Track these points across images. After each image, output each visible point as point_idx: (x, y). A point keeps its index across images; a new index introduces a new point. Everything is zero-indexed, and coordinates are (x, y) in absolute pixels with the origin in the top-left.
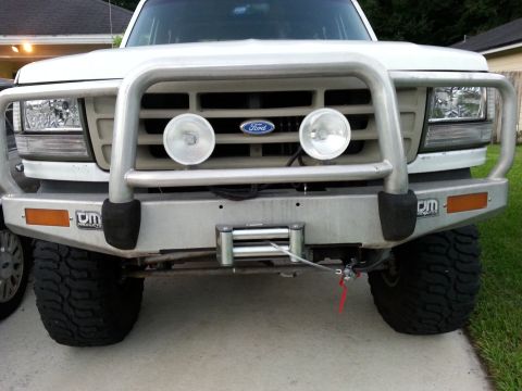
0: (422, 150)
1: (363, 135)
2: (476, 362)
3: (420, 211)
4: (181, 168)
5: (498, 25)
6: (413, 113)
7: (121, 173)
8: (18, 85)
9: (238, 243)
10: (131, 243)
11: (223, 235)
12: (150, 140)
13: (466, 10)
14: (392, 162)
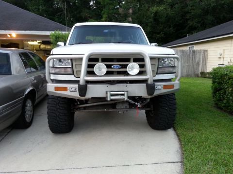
0: (157, 74)
1: (142, 69)
2: (176, 137)
3: (156, 88)
4: (98, 76)
5: (201, 31)
6: (155, 64)
7: (83, 77)
8: (53, 55)
9: (112, 95)
10: (84, 95)
11: (108, 93)
12: (90, 70)
13: (188, 24)
14: (149, 76)
